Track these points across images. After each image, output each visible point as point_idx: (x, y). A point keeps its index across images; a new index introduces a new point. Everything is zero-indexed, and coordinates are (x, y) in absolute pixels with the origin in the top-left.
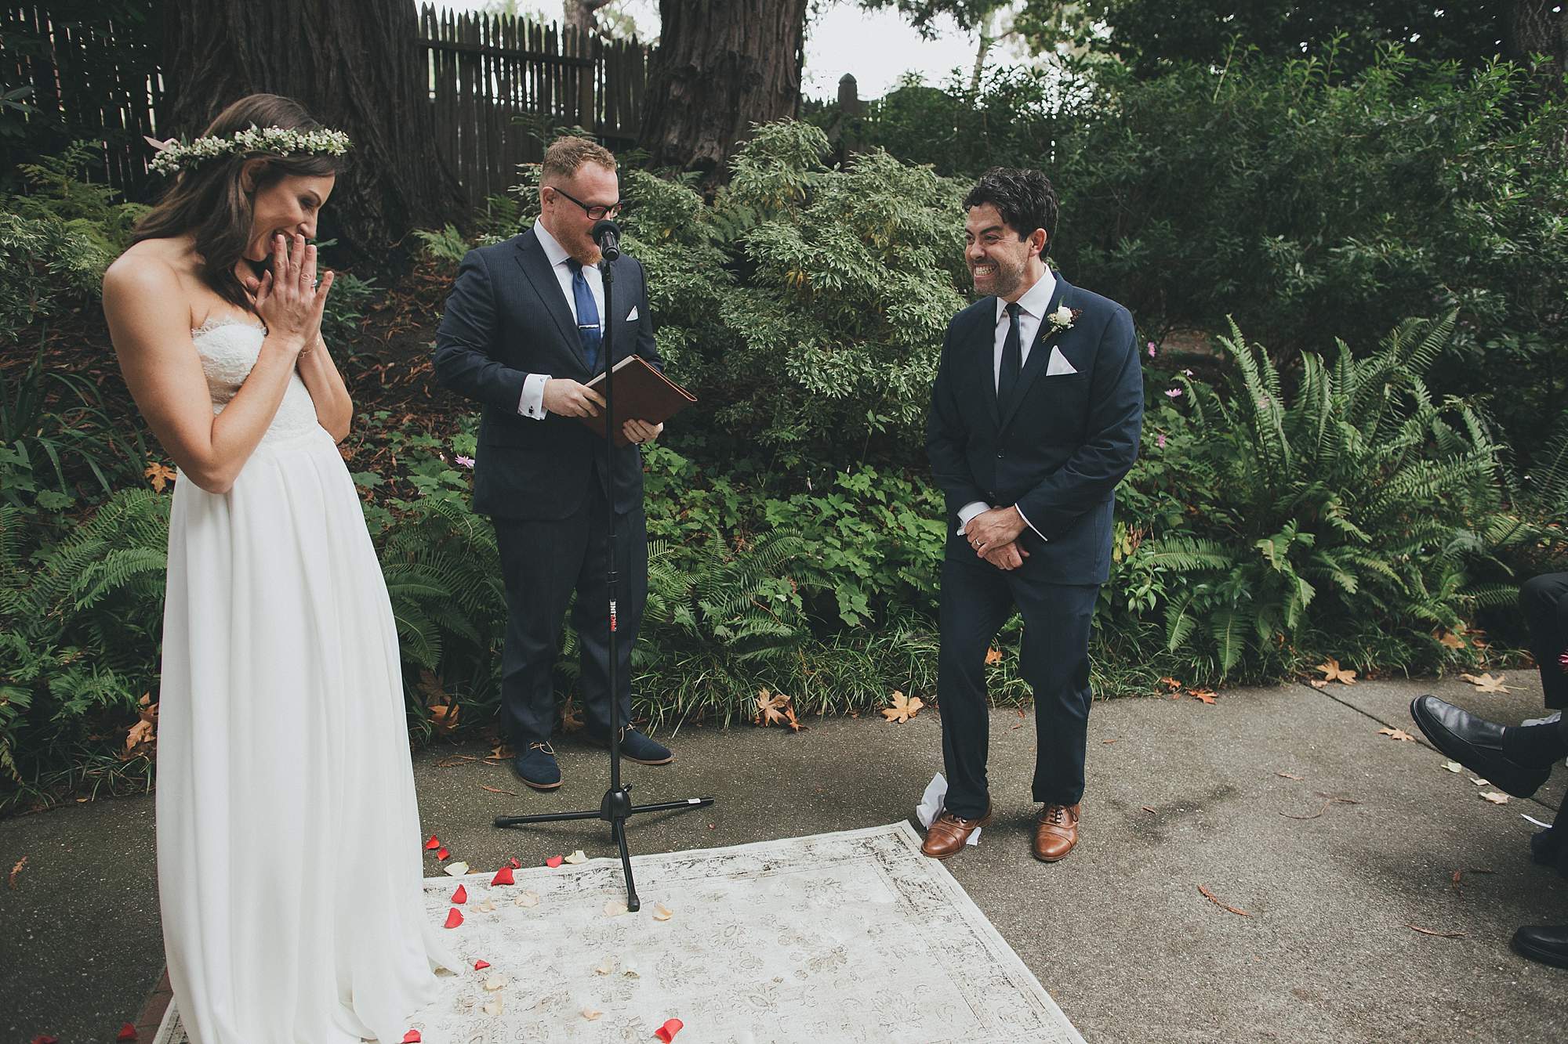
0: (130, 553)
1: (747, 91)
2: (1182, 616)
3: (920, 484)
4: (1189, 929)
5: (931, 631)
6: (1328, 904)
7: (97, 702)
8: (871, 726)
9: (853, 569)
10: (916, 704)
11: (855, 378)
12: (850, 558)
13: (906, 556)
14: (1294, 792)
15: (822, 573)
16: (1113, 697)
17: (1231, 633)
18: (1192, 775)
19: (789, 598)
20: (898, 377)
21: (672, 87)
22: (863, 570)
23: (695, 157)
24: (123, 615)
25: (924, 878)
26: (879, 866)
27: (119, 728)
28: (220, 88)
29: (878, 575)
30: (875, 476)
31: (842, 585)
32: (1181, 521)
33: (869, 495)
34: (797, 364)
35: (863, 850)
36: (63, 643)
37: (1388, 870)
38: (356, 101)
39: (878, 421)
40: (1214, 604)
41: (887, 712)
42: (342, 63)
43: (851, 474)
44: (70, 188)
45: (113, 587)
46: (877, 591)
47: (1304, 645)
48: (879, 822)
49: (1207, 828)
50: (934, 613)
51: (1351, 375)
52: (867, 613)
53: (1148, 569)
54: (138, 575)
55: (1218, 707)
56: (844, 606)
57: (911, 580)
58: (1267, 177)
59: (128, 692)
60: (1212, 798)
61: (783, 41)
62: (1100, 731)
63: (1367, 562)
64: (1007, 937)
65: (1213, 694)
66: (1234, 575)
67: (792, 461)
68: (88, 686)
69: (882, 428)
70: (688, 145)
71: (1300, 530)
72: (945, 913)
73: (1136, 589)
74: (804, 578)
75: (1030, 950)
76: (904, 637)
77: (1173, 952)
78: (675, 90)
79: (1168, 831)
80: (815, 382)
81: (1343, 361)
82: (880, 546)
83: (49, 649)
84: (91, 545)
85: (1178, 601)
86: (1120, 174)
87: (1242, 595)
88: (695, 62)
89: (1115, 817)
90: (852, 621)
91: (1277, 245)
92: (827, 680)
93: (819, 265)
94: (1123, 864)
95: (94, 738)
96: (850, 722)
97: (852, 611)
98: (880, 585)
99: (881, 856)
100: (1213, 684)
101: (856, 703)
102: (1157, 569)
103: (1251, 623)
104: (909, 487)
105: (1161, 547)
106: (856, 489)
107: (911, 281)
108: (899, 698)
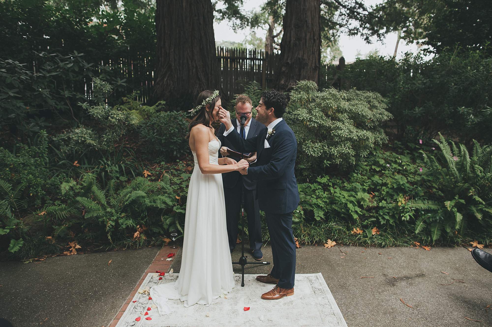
0: (137, 192)
1: (304, 68)
2: (422, 223)
3: (345, 181)
4: (392, 309)
5: (342, 223)
6: (440, 308)
7: (128, 226)
8: (320, 249)
9: (319, 204)
10: (334, 243)
11: (322, 151)
12: (320, 202)
13: (335, 201)
14: (445, 278)
15: (311, 205)
16: (396, 246)
17: (437, 229)
18: (412, 270)
19: (300, 212)
20: (334, 151)
21: (283, 68)
22: (322, 205)
23: (288, 87)
24: (135, 206)
25: (321, 287)
26: (309, 284)
27: (133, 233)
28: (167, 75)
29: (327, 206)
30: (329, 178)
31: (316, 209)
32: (423, 194)
33: (327, 184)
34: (305, 147)
35: (306, 279)
36: (122, 212)
37: (465, 302)
38: (200, 76)
39: (327, 163)
40: (433, 220)
41: (325, 245)
42: (196, 67)
43: (321, 178)
44: (132, 103)
45: (133, 199)
46: (327, 211)
47: (465, 235)
48: (313, 273)
49: (411, 284)
50: (343, 218)
51: (480, 151)
52: (323, 217)
53: (409, 209)
54: (138, 197)
55: (430, 252)
56: (316, 215)
57: (336, 208)
58: (462, 88)
59: (135, 224)
60: (416, 276)
61: (314, 53)
62: (388, 255)
63: (487, 210)
64: (338, 304)
65: (430, 248)
66: (439, 212)
67: (305, 173)
68: (126, 222)
69: (328, 165)
70: (287, 84)
71: (460, 198)
72: (323, 296)
73: (405, 214)
74: (305, 206)
75: (343, 308)
76: (333, 224)
77: (385, 314)
78: (283, 69)
79: (398, 284)
80: (310, 152)
81: (476, 146)
82: (329, 198)
83: (119, 213)
84: (129, 190)
85: (421, 218)
86: (416, 88)
87: (440, 218)
88: (289, 61)
89: (383, 278)
90: (318, 219)
91: (462, 109)
92: (309, 235)
93: (310, 120)
94: (380, 290)
95: (127, 235)
96: (314, 247)
97: (319, 216)
98: (328, 209)
99: (310, 281)
100: (431, 244)
101: (316, 242)
102: (413, 208)
103: (444, 227)
104: (340, 182)
105: (415, 202)
106: (322, 182)
107: (339, 124)
108: (329, 241)
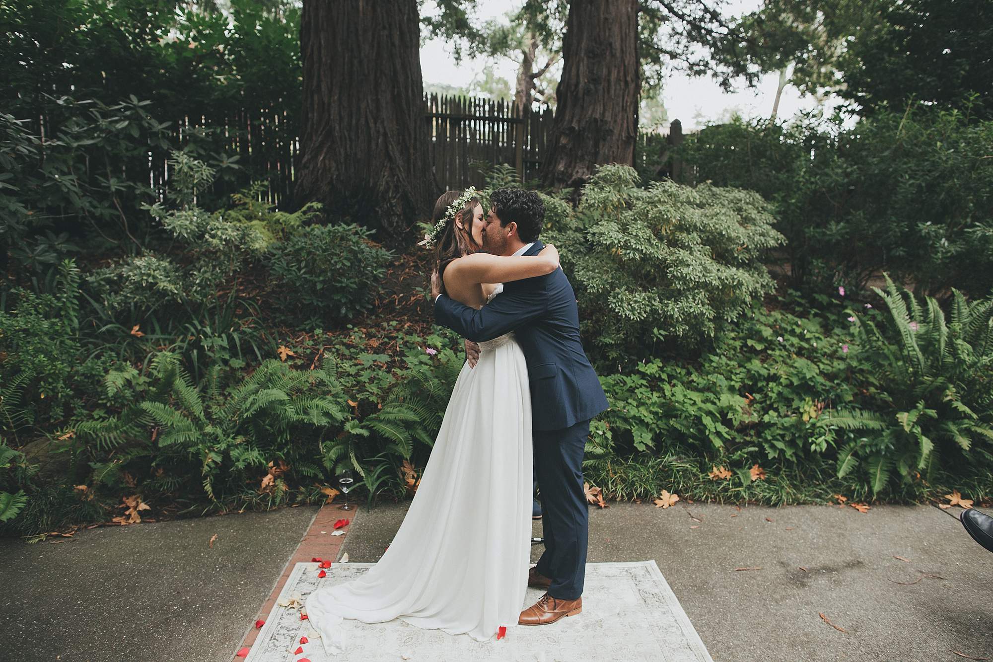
0: (269, 391)
1: (604, 140)
2: (849, 457)
3: (692, 370)
4: (806, 635)
5: (689, 457)
6: (901, 633)
7: (249, 464)
8: (646, 509)
9: (643, 418)
10: (675, 498)
11: (648, 309)
12: (643, 412)
13: (676, 412)
14: (903, 569)
15: (625, 420)
16: (799, 504)
17: (881, 469)
18: (837, 552)
19: (604, 433)
20: (673, 309)
21: (562, 139)
22: (649, 418)
23: (573, 178)
24: (264, 422)
25: (657, 591)
26: (632, 583)
27: (259, 478)
28: (325, 150)
29: (659, 422)
30: (661, 365)
31: (636, 427)
32: (852, 398)
33: (657, 376)
34: (614, 301)
35: (625, 573)
36: (238, 433)
37: (950, 619)
38: (391, 153)
39: (660, 334)
40: (871, 451)
41: (657, 501)
42: (385, 134)
43: (646, 363)
44: (253, 205)
45: (260, 407)
46: (658, 432)
47: (935, 481)
48: (638, 560)
49: (838, 583)
50: (692, 447)
51: (965, 311)
52: (650, 444)
53: (825, 427)
54: (272, 402)
55: (868, 515)
56: (637, 439)
57: (678, 426)
58: (923, 184)
59: (264, 459)
60: (846, 566)
61: (626, 110)
62: (785, 522)
63: (979, 430)
64: (695, 626)
65: (867, 507)
66: (884, 434)
67: (613, 354)
68: (246, 455)
69: (662, 338)
70: (570, 171)
71: (927, 406)
72: (663, 610)
73: (816, 439)
74: (615, 422)
75: (707, 634)
76: (671, 459)
77: (793, 645)
78: (563, 141)
79: (811, 582)
80: (625, 311)
81: (958, 303)
82: (662, 406)
83: (232, 436)
84: (252, 387)
85: (847, 448)
86: (832, 183)
87: (887, 447)
88: (575, 125)
89: (780, 571)
90: (641, 448)
91: (927, 227)
92: (623, 480)
93: (626, 246)
94: (778, 597)
95: (248, 481)
96: (635, 506)
97: (642, 442)
98: (660, 429)
99: (635, 577)
100: (869, 500)
101: (639, 495)
102: (832, 427)
103: (895, 464)
104: (684, 372)
105: (836, 414)
106: (648, 372)
107: (683, 254)
108: (665, 493)
